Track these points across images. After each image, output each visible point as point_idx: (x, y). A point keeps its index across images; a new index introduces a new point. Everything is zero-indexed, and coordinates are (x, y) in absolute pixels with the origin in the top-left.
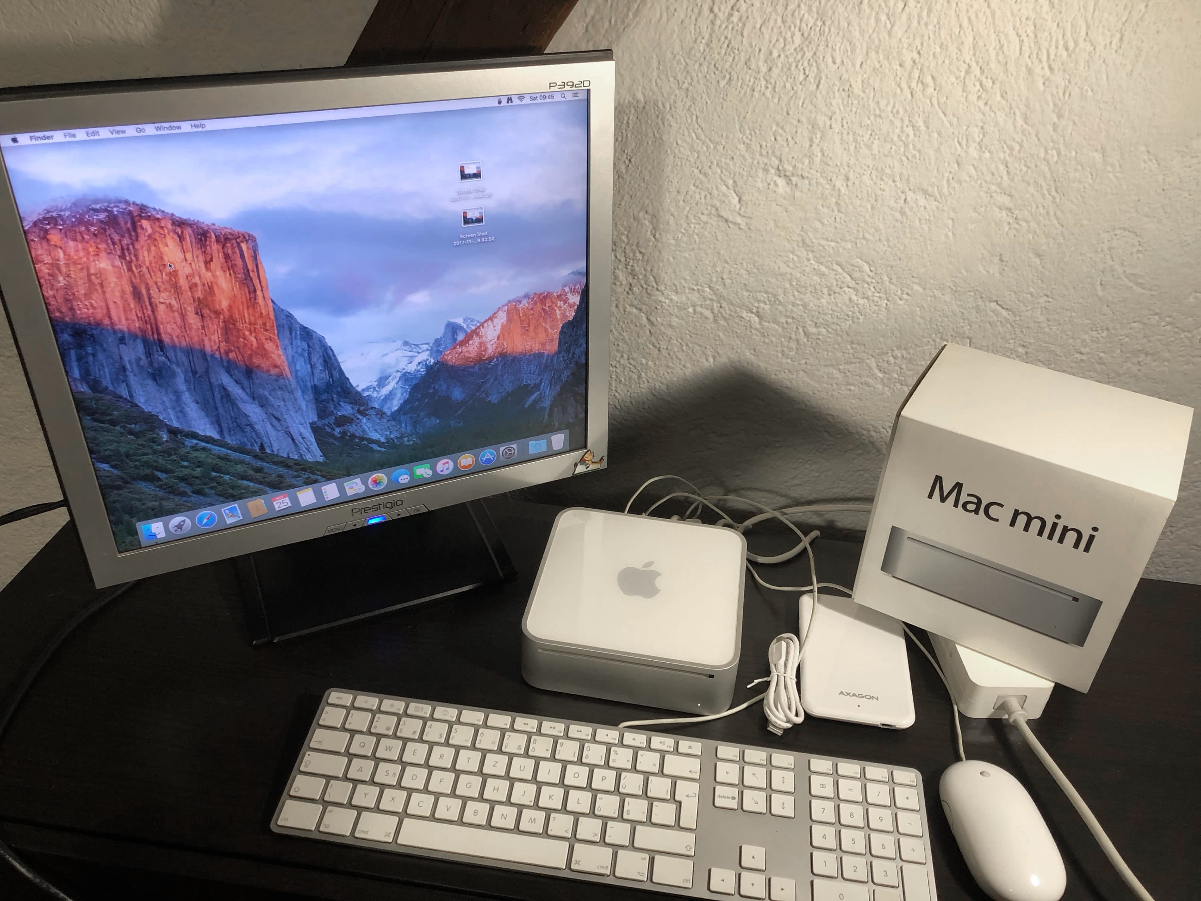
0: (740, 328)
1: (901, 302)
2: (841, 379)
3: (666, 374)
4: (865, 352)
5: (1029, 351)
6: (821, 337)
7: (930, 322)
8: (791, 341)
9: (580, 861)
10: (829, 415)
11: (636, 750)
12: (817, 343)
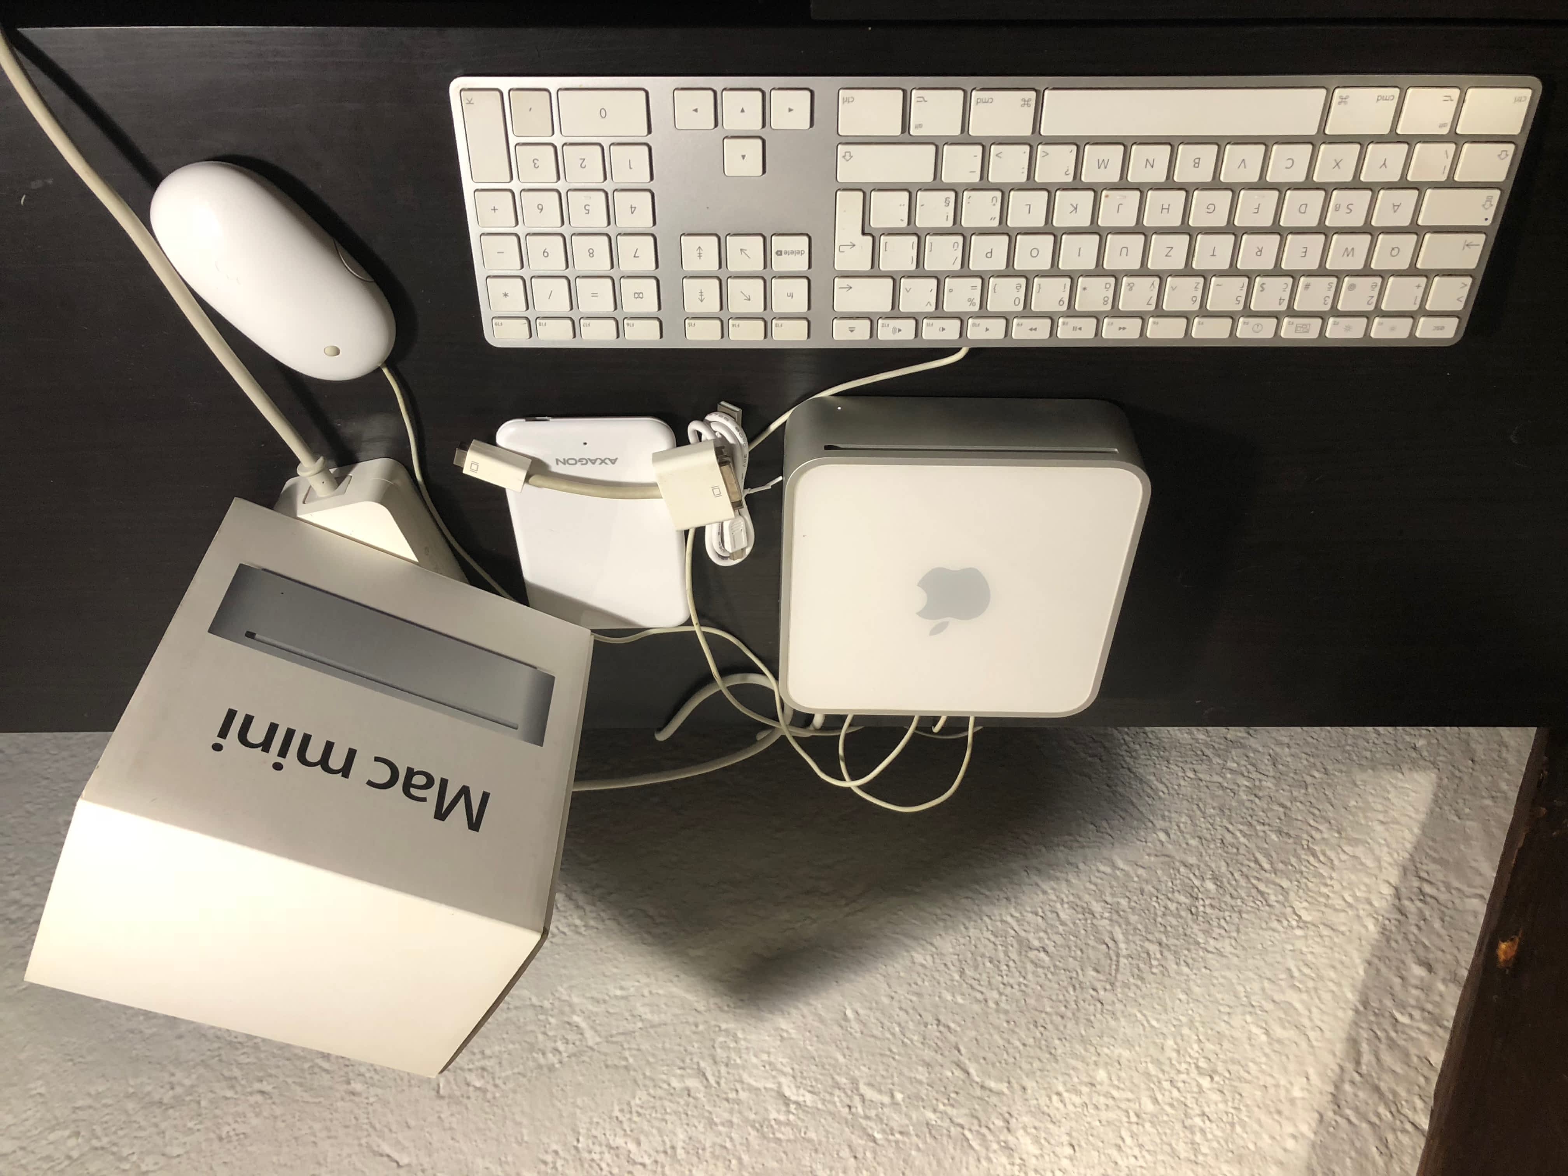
0: (811, 1074)
1: (555, 1147)
2: (638, 1005)
3: (920, 982)
4: (605, 1054)
5: (345, 1087)
6: (679, 1072)
7: (505, 1118)
8: (725, 1060)
9: (1022, 106)
10: (649, 944)
11: (939, 313)
12: (683, 1061)
